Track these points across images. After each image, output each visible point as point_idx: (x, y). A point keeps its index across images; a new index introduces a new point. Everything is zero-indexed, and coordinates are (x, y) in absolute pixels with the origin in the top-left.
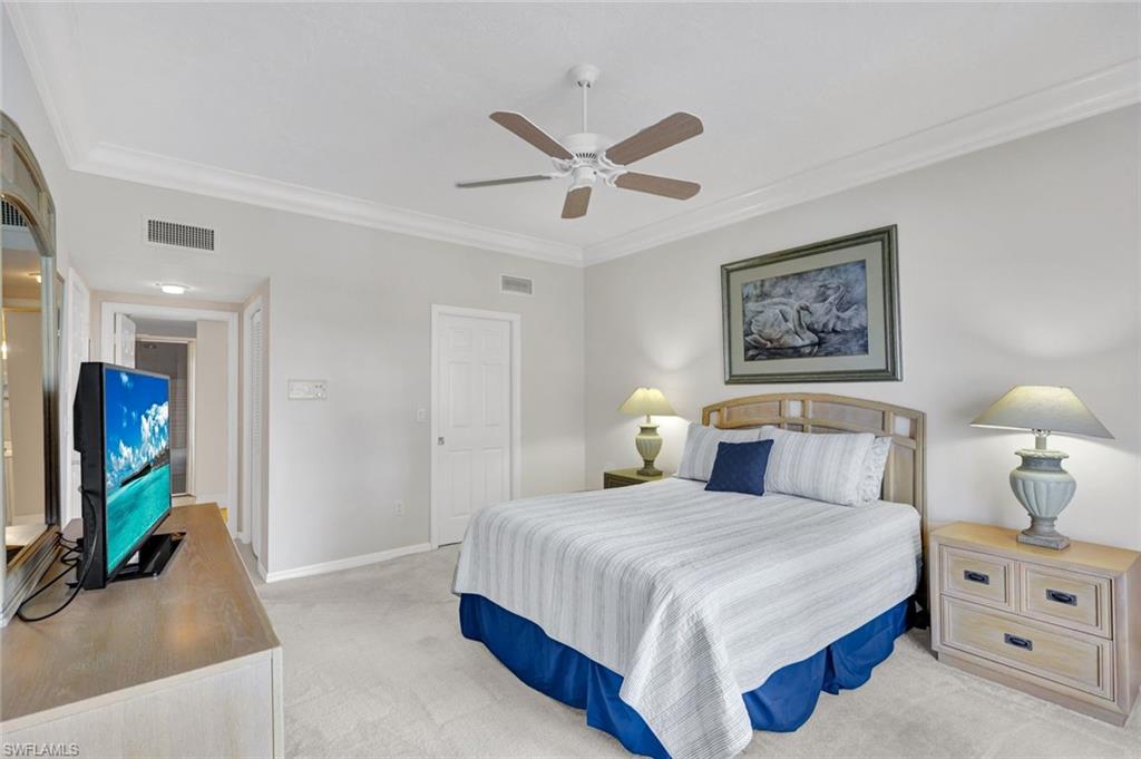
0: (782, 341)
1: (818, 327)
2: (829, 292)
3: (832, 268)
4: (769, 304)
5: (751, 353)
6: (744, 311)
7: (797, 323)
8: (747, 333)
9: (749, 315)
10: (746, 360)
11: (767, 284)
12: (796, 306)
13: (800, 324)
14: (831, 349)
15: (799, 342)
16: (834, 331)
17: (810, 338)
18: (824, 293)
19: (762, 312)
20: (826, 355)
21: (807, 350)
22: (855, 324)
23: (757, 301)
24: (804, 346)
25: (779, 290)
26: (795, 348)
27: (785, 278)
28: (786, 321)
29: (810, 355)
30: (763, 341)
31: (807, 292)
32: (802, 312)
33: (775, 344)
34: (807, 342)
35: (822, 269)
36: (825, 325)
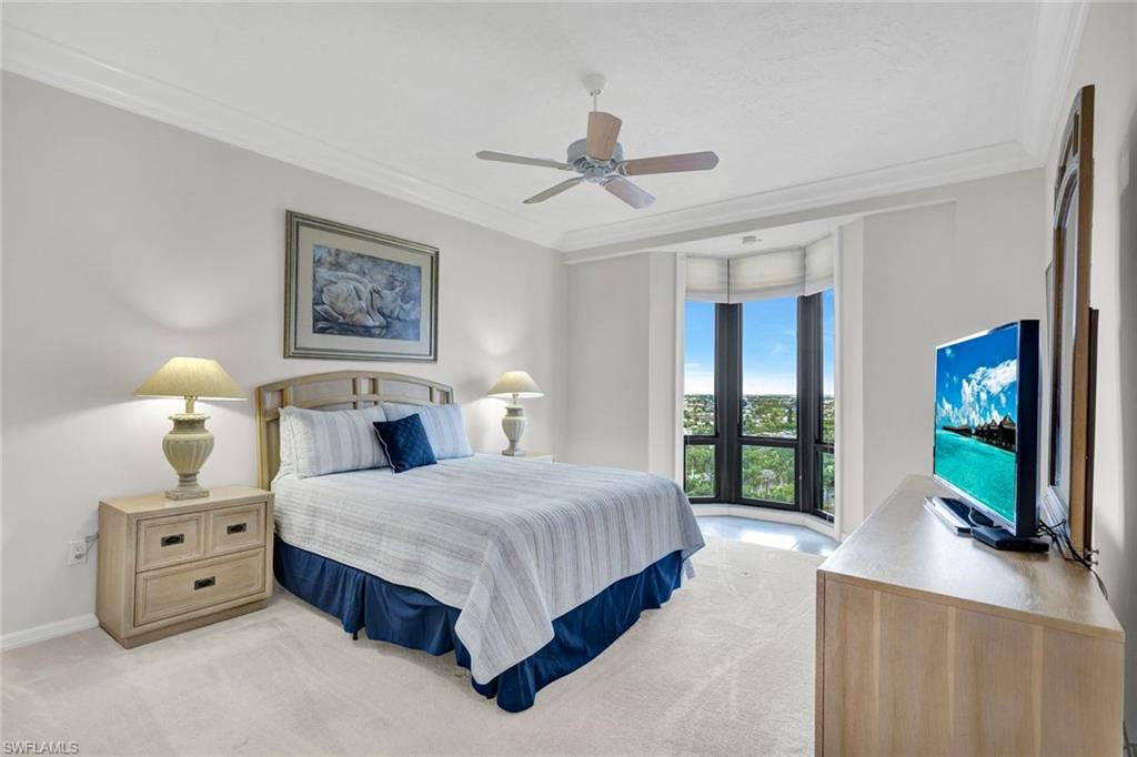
0: (356, 317)
1: (387, 311)
2: (396, 283)
3: (399, 264)
4: (343, 277)
5: (321, 325)
6: (314, 276)
7: (369, 304)
8: (318, 301)
9: (321, 283)
10: (314, 332)
11: (342, 255)
12: (370, 286)
13: (372, 306)
14: (395, 334)
15: (370, 323)
16: (398, 318)
17: (377, 320)
18: (392, 283)
19: (335, 283)
20: (392, 338)
21: (377, 331)
22: (413, 316)
23: (330, 270)
24: (374, 327)
25: (354, 266)
26: (366, 327)
27: (361, 256)
28: (360, 299)
29: (379, 336)
30: (335, 314)
31: (379, 277)
32: (374, 294)
33: (348, 320)
34: (377, 324)
35: (392, 262)
36: (392, 312)
